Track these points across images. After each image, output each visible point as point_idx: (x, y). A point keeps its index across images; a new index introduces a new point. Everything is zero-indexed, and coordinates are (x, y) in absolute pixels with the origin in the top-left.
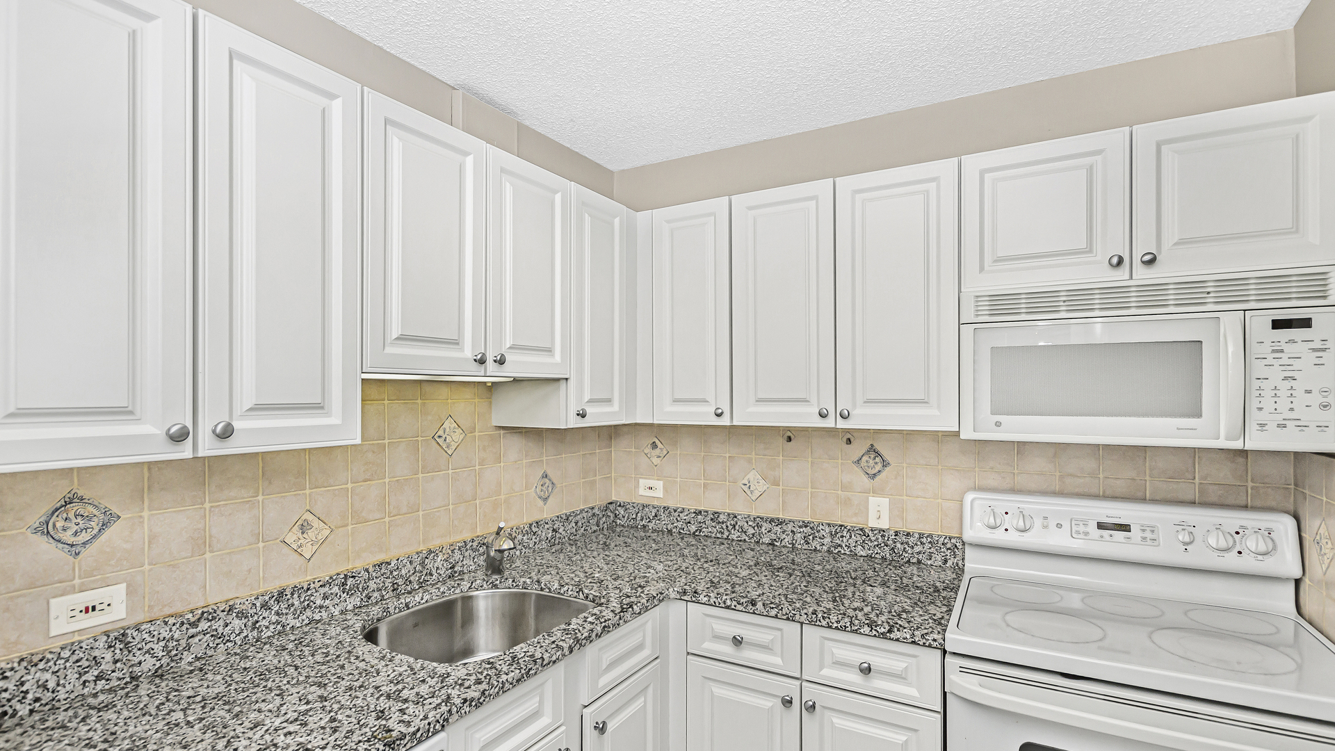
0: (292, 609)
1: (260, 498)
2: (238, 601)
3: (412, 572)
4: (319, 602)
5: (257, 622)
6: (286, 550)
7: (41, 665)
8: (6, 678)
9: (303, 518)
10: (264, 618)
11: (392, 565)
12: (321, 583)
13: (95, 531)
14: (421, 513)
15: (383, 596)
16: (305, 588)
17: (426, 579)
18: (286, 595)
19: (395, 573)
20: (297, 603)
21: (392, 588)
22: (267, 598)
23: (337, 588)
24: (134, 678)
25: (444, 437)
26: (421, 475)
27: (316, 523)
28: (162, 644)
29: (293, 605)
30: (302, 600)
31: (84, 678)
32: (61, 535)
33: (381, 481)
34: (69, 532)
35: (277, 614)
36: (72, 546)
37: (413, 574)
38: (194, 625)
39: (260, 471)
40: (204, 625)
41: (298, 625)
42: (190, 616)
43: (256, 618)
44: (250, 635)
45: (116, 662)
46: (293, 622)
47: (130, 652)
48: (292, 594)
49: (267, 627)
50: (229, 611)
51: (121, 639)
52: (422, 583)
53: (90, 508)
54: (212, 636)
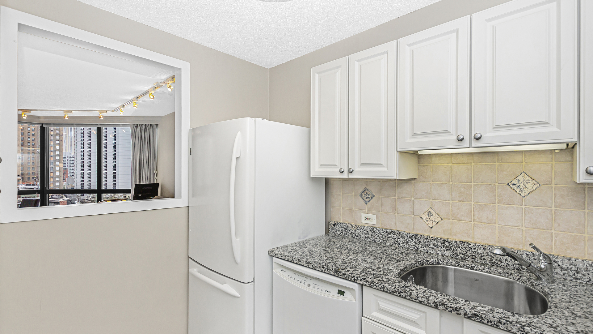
0: (421, 244)
1: (413, 199)
2: (402, 232)
3: (485, 254)
4: (432, 246)
5: (408, 242)
6: (422, 221)
7: (358, 228)
8: (353, 228)
9: (429, 210)
10: (410, 242)
11: (472, 245)
12: (433, 238)
13: (370, 199)
14: (497, 225)
15: (466, 258)
16: (426, 237)
17: (496, 262)
18: (418, 237)
19: (473, 250)
20: (422, 242)
21: (471, 257)
22: (411, 235)
23: (440, 244)
24: (375, 242)
25: (518, 184)
26: (497, 205)
27: (434, 214)
28: (382, 235)
29: (421, 242)
30: (425, 242)
31: (366, 236)
32: (364, 198)
33: (469, 203)
34: (365, 198)
35: (415, 242)
36: (366, 201)
37: (486, 256)
38: (389, 234)
39: (413, 189)
40: (392, 235)
41: (423, 251)
42: (388, 231)
43: (407, 240)
44: (406, 245)
45: (372, 235)
46: (421, 249)
47: (374, 234)
48: (421, 238)
49: (411, 246)
50: (399, 234)
51: (372, 229)
52: (493, 263)
53: (369, 192)
54: (394, 240)
